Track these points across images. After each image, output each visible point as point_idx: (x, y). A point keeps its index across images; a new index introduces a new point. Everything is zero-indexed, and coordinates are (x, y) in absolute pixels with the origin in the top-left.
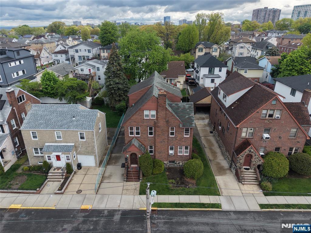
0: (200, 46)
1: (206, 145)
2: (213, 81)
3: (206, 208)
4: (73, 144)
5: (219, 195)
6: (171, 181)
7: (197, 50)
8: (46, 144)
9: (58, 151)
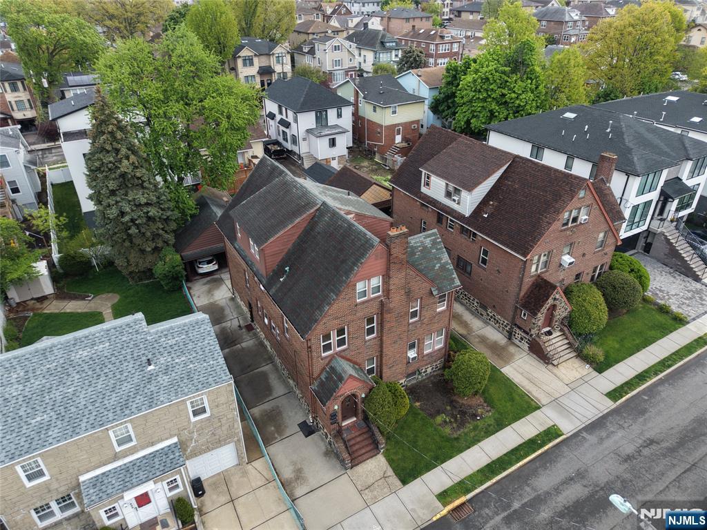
2: (333, 143)
3: (541, 446)
4: (175, 440)
5: (538, 408)
6: (439, 419)
7: (240, 62)
8: (82, 479)
9: (142, 482)
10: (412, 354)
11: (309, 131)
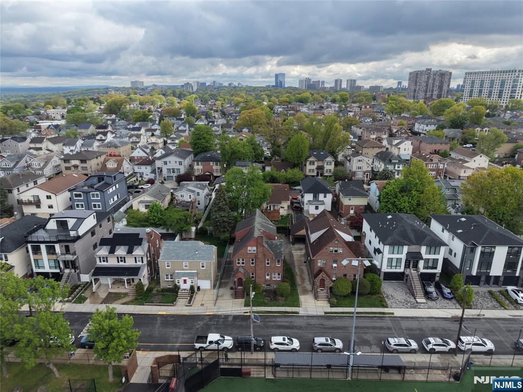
0: (312, 159)
1: (298, 273)
2: (317, 208)
4: (196, 271)
5: (299, 307)
7: (308, 163)
8: (176, 271)
9: (186, 277)
10: (268, 277)
11: (309, 201)
